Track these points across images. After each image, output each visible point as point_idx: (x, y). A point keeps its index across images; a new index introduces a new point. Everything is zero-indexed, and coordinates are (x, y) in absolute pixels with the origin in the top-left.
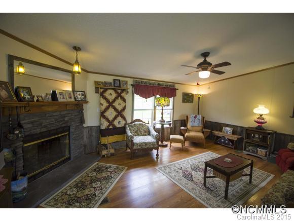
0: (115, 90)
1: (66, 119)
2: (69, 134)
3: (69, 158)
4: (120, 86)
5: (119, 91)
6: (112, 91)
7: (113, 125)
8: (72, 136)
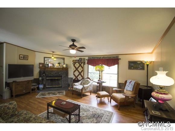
0: (79, 63)
1: (60, 73)
2: (62, 79)
3: (61, 87)
4: (81, 61)
5: (80, 63)
6: (78, 63)
7: (77, 79)
8: (63, 80)
